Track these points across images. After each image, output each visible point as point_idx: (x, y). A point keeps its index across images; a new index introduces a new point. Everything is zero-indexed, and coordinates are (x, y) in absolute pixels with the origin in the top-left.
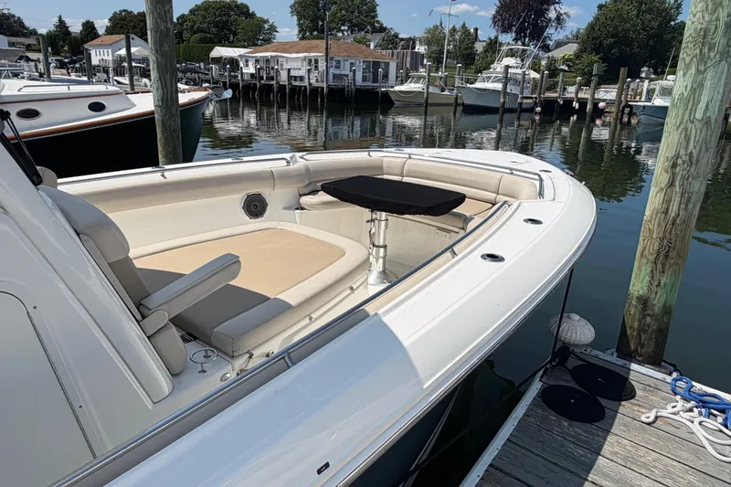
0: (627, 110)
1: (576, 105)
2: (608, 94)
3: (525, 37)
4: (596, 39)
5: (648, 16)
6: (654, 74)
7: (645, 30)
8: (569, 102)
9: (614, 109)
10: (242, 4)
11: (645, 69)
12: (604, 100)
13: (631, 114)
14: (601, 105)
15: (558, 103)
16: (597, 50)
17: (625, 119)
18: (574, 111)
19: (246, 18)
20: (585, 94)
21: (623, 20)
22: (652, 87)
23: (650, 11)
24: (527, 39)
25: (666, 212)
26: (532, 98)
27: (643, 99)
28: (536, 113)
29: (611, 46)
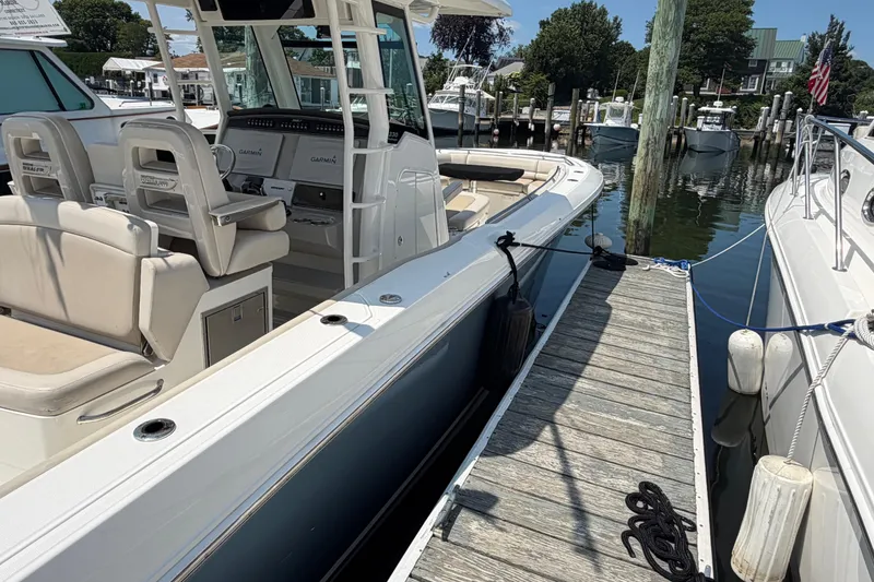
0: (581, 131)
1: (532, 127)
2: (562, 115)
3: (468, 53)
4: (543, 57)
5: (591, 36)
6: (600, 95)
7: (588, 50)
8: (524, 123)
9: (569, 131)
10: (122, 3)
11: (590, 90)
12: (558, 122)
13: (584, 136)
14: (556, 126)
15: (515, 124)
16: (545, 68)
17: (580, 141)
18: (529, 133)
19: (128, 21)
20: (541, 116)
21: (566, 38)
22: (602, 108)
23: (592, 30)
24: (470, 56)
25: (645, 170)
26: (489, 119)
27: (595, 120)
28: (495, 135)
29: (557, 66)
